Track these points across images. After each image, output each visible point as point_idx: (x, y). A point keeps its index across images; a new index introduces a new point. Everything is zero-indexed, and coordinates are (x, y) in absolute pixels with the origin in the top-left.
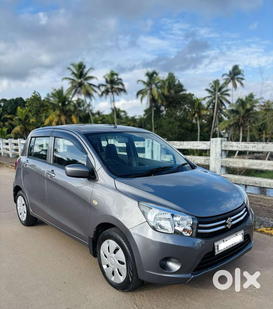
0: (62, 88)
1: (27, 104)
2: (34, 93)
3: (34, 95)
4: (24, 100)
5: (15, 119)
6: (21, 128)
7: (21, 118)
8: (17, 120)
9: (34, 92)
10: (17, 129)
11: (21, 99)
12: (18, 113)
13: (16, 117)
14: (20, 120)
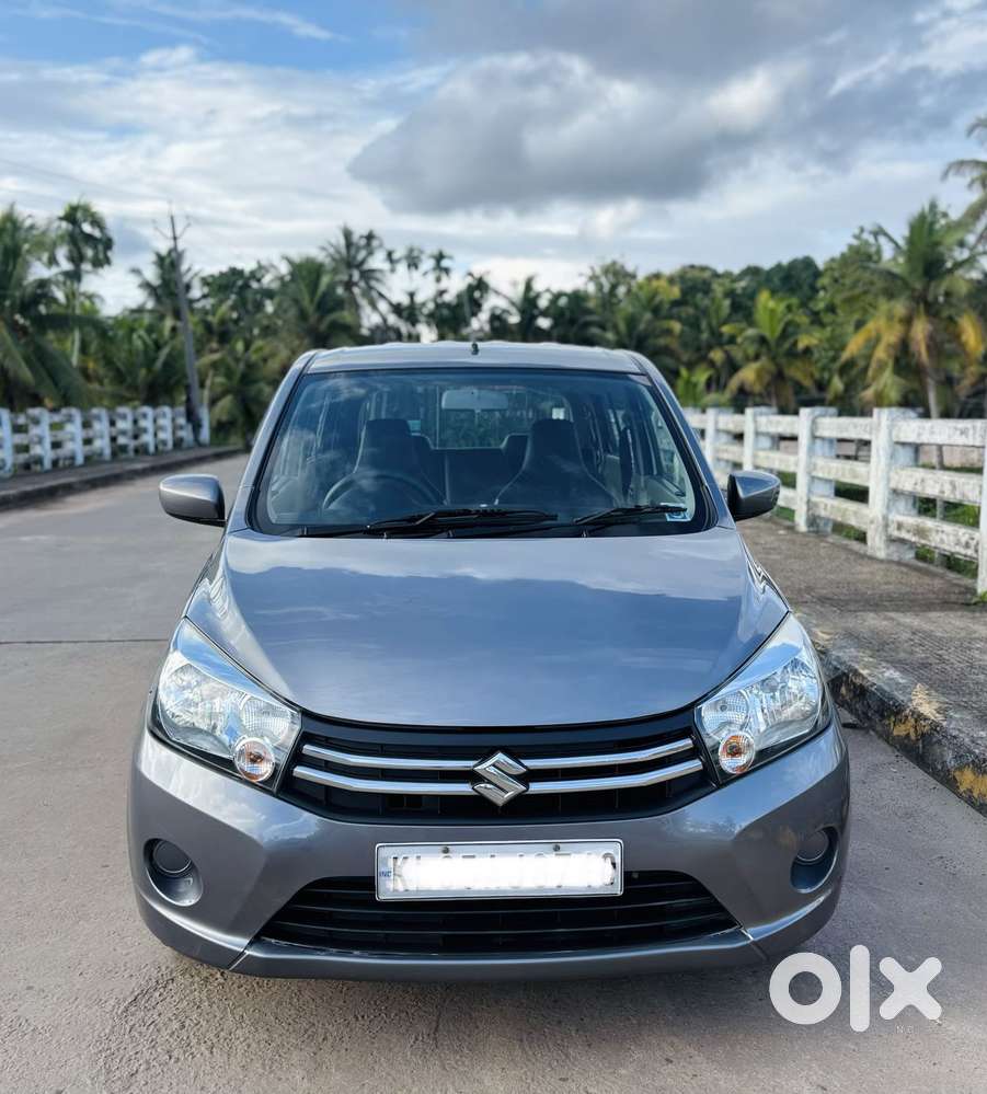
0: (933, 206)
1: (824, 281)
2: (857, 237)
3: (855, 242)
4: (816, 267)
5: (746, 338)
6: (759, 374)
7: (767, 334)
8: (752, 340)
9: (857, 231)
10: (748, 374)
11: (808, 263)
12: (761, 315)
13: (751, 332)
14: (763, 340)
